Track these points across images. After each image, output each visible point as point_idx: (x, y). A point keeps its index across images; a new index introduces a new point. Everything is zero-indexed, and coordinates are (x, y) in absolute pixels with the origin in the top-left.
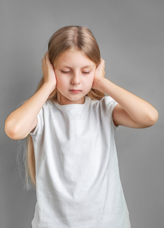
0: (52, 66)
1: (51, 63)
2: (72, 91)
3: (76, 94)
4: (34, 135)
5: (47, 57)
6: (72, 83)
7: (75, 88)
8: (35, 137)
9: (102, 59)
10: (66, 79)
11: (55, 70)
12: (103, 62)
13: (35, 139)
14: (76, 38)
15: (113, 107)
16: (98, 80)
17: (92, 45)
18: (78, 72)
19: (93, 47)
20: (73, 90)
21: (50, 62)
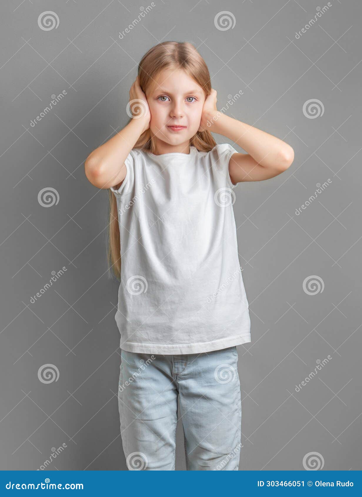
0: (144, 94)
1: (143, 91)
2: (171, 128)
3: (177, 132)
4: (119, 194)
5: (137, 84)
6: (172, 115)
7: (176, 123)
8: (121, 195)
9: (213, 90)
10: (163, 110)
11: (148, 100)
12: (214, 94)
13: (120, 199)
14: (176, 53)
15: (229, 157)
16: (209, 114)
17: (199, 63)
18: (180, 99)
19: (200, 65)
20: (173, 127)
21: (141, 90)
